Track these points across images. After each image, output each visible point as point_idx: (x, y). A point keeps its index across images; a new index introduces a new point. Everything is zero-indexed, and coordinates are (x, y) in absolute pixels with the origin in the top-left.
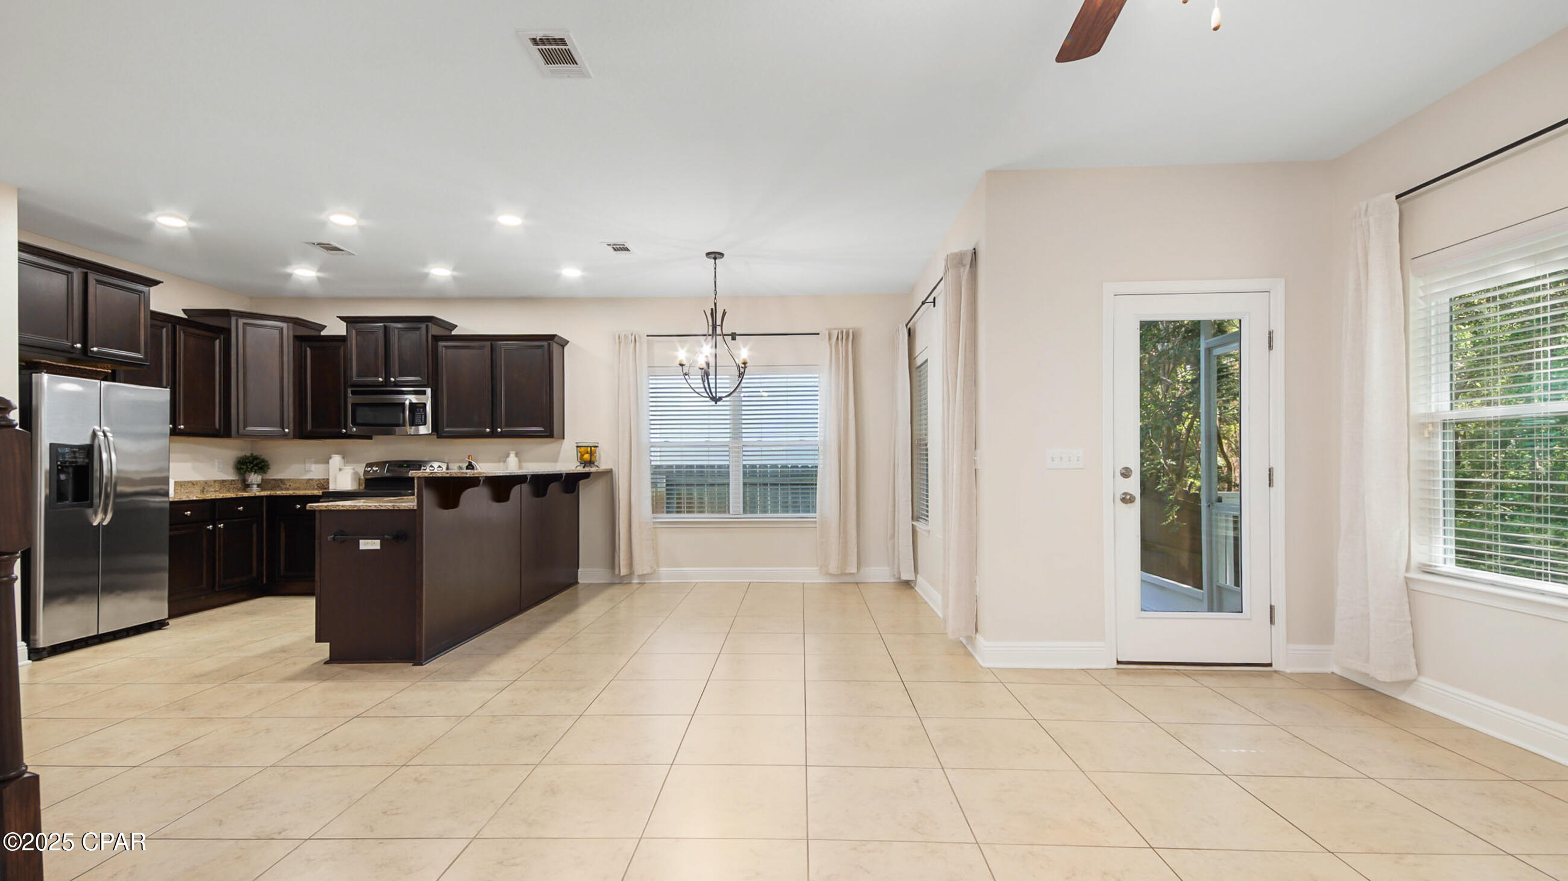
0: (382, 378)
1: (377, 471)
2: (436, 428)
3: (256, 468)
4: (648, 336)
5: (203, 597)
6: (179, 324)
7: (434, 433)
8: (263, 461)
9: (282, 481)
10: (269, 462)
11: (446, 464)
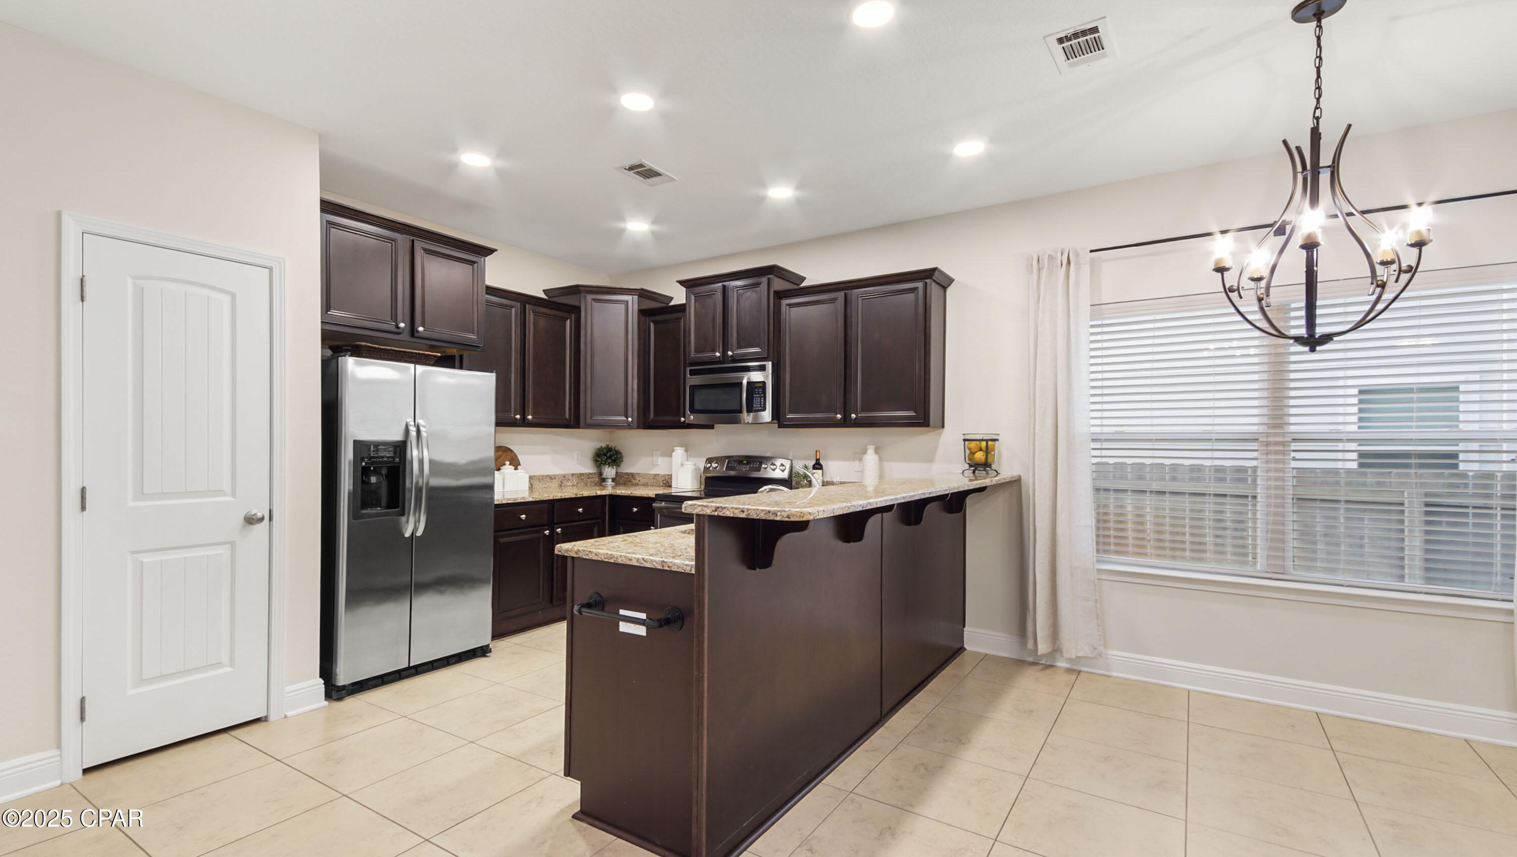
0: (719, 353)
1: (716, 467)
2: (777, 415)
3: (610, 461)
4: (1091, 251)
5: (540, 612)
6: (530, 304)
7: (774, 421)
8: (618, 453)
9: (632, 475)
10: (624, 454)
11: (790, 462)
